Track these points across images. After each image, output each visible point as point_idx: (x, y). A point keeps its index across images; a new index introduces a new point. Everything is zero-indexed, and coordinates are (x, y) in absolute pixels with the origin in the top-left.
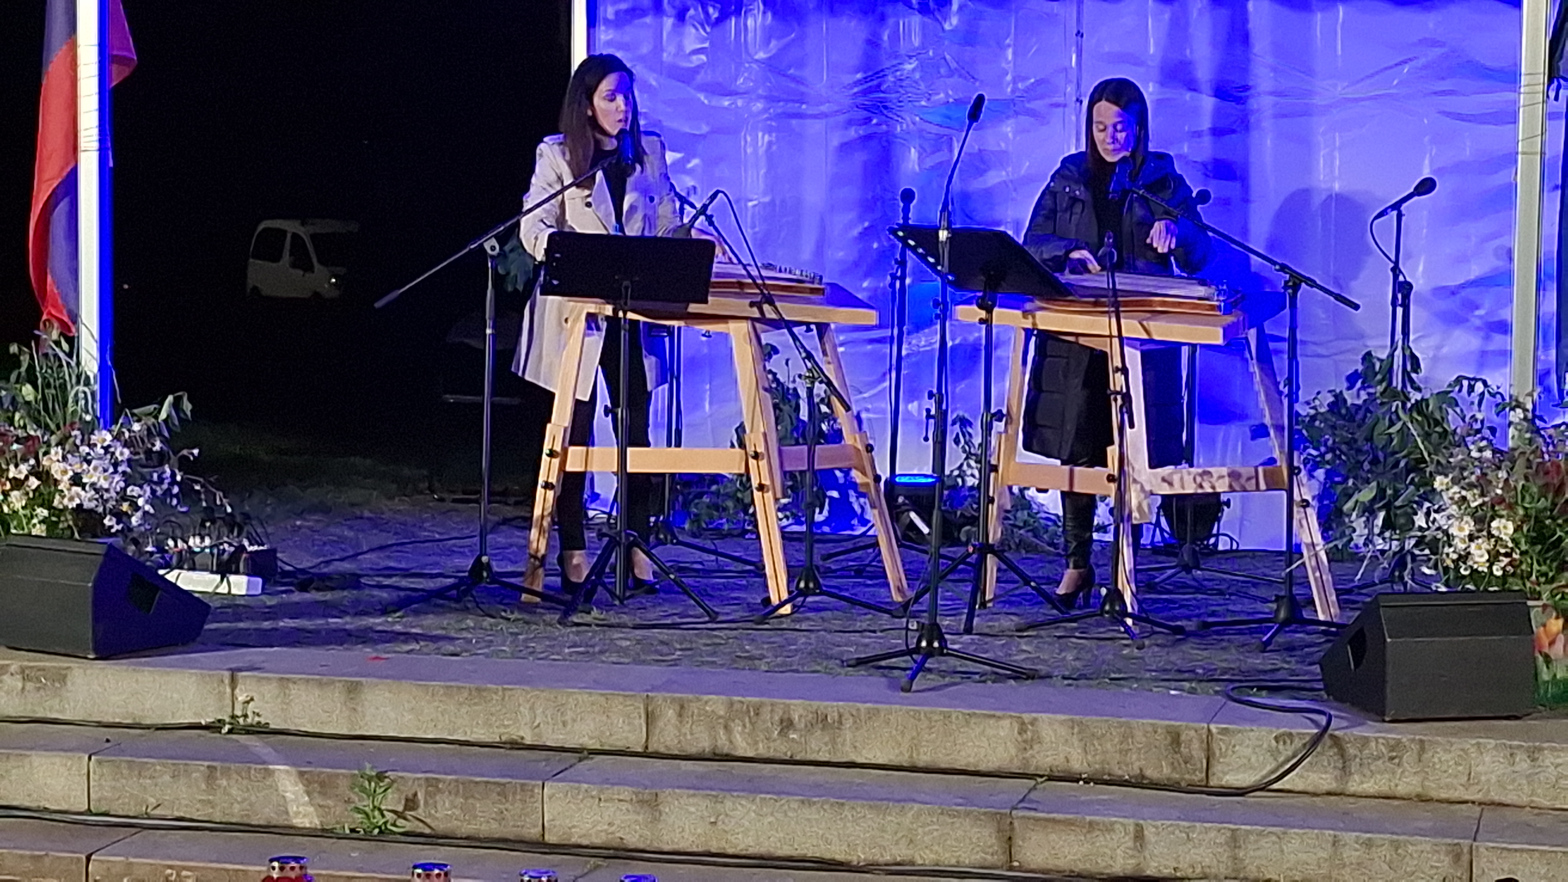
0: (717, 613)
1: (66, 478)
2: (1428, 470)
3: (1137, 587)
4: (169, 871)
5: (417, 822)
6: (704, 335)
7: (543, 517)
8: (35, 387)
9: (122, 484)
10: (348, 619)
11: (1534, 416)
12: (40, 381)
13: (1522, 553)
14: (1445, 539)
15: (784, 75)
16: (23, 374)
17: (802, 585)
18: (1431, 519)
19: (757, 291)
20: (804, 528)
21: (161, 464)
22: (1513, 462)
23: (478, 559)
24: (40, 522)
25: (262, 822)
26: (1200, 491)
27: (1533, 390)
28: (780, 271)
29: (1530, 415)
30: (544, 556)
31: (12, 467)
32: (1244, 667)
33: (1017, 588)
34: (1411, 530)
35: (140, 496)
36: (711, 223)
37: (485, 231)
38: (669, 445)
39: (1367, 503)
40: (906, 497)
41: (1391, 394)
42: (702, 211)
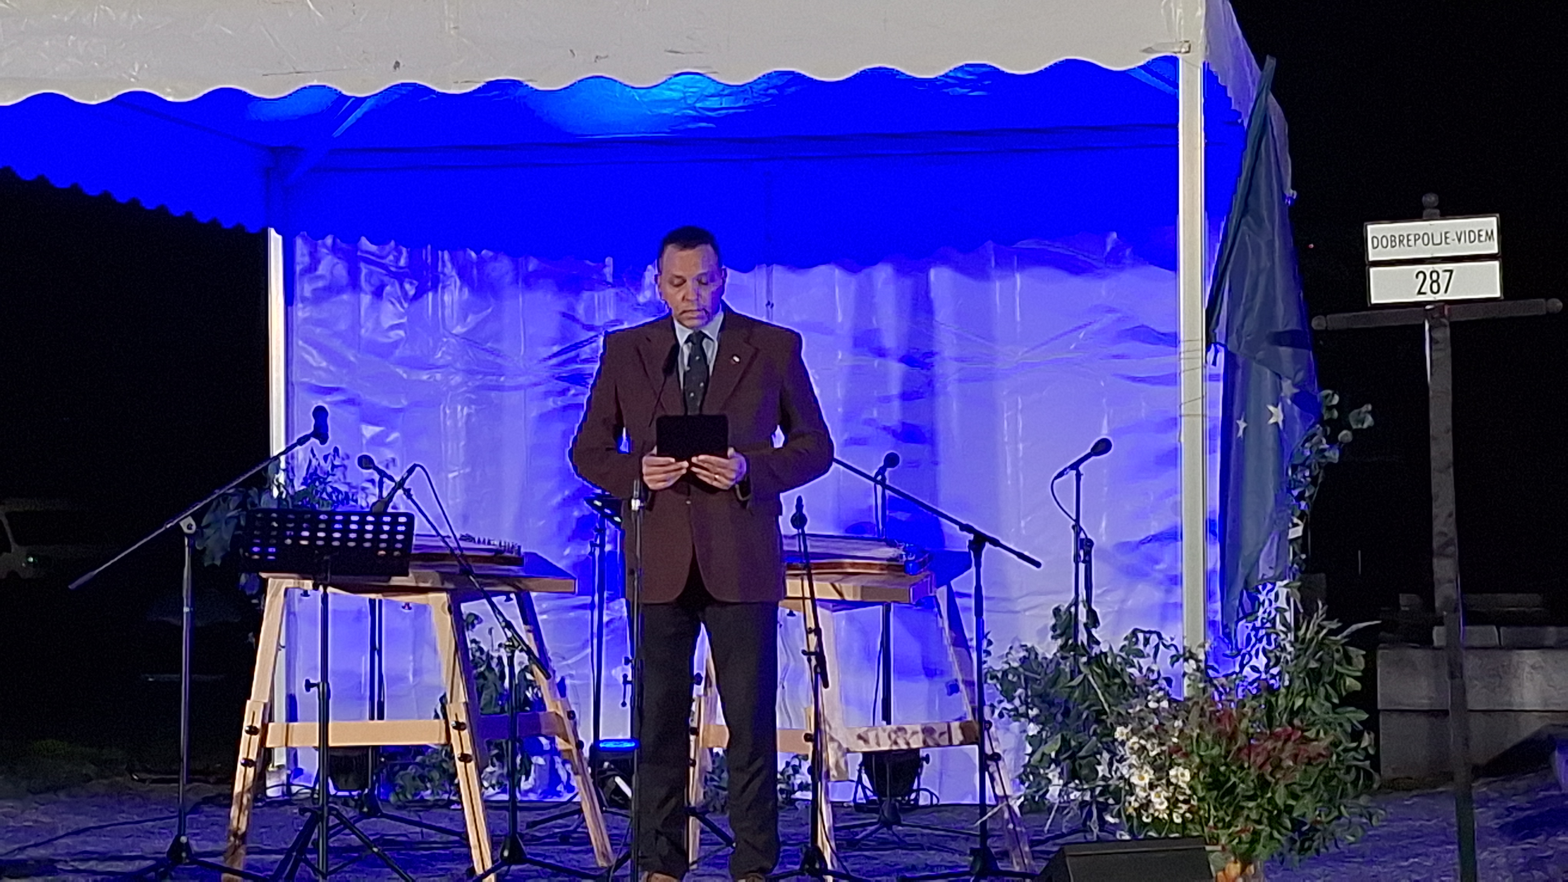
2: (1109, 721)
3: (836, 845)
6: (404, 607)
7: (242, 794)
11: (1208, 667)
13: (1200, 800)
14: (1127, 788)
15: (483, 349)
17: (506, 854)
18: (1114, 768)
19: (456, 563)
20: (505, 797)
22: (1189, 712)
23: (178, 838)
26: (895, 748)
27: (1205, 642)
28: (479, 542)
29: (1202, 665)
30: (244, 834)
33: (719, 850)
34: (1095, 779)
36: (409, 496)
37: (179, 511)
38: (372, 718)
39: (1053, 755)
40: (611, 762)
41: (1070, 648)
42: (400, 485)
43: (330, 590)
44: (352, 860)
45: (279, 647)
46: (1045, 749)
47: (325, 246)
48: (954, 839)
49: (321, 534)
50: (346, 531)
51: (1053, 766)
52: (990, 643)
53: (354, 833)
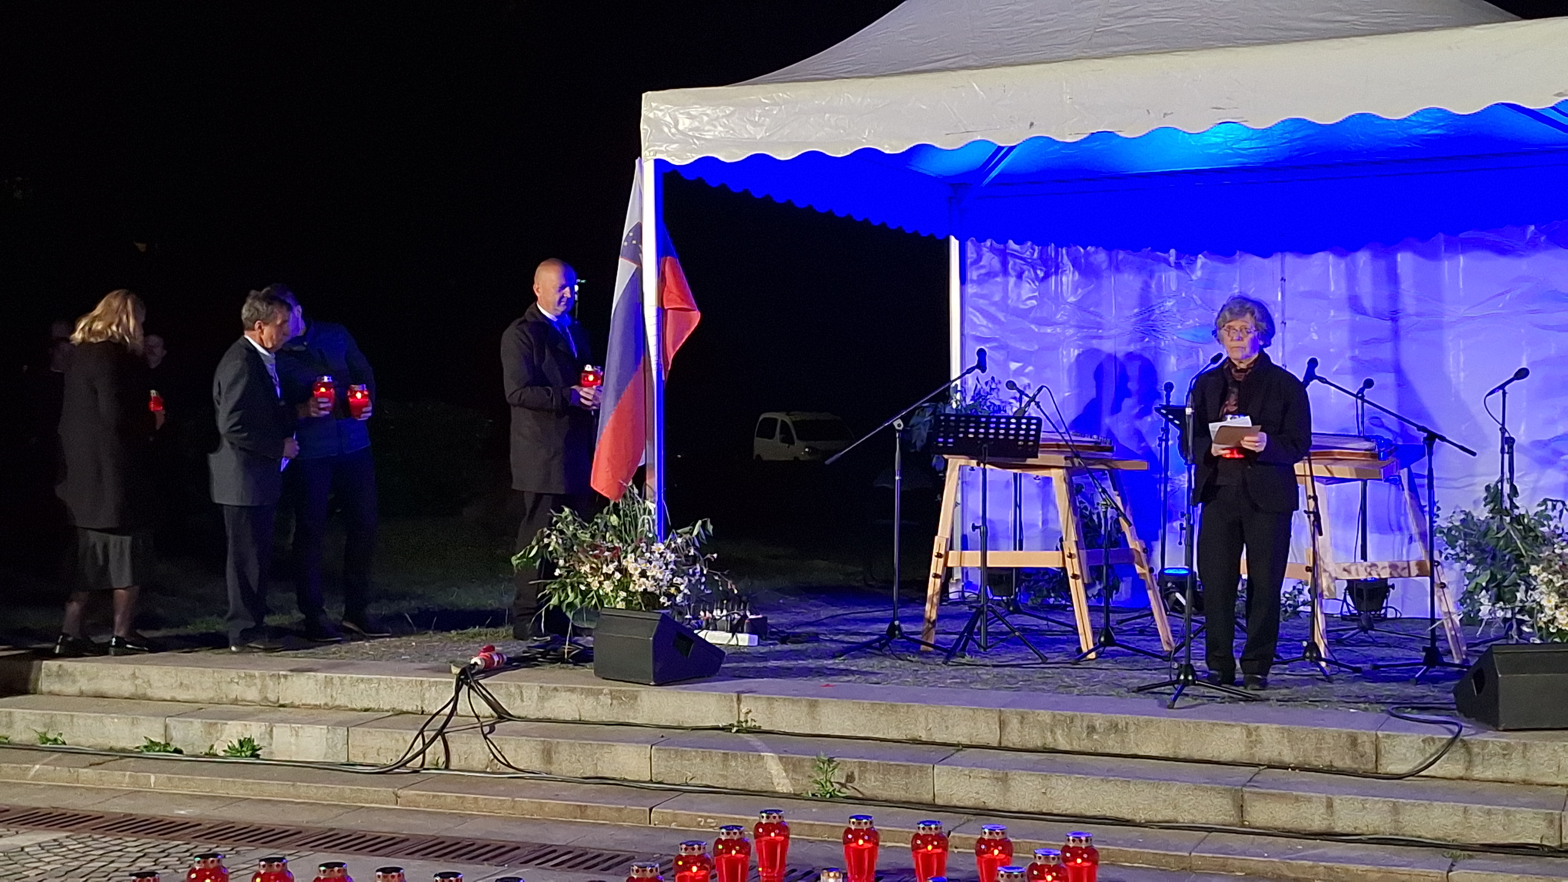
0: (1047, 658)
1: (637, 573)
2: (1525, 561)
3: (1328, 641)
4: (700, 819)
5: (853, 790)
6: (1036, 479)
7: (933, 597)
8: (619, 516)
9: (671, 576)
10: (810, 661)
12: (621, 512)
14: (1539, 608)
15: (1087, 312)
16: (611, 509)
17: (1102, 639)
18: (1529, 594)
19: (1069, 450)
20: (1103, 604)
21: (694, 564)
23: (891, 622)
24: (622, 600)
25: (757, 789)
26: (1370, 577)
30: (934, 621)
31: (604, 566)
32: (1402, 695)
34: (1514, 602)
35: (682, 584)
36: (1039, 407)
37: (893, 415)
38: (1015, 549)
39: (1484, 584)
40: (1173, 583)
41: (1498, 511)
42: (1033, 399)
43: (988, 467)
44: (1002, 640)
45: (956, 504)
46: (1478, 580)
47: (985, 246)
48: (1412, 640)
49: (982, 430)
50: (997, 428)
51: (1484, 592)
52: (1439, 509)
53: (1004, 623)
